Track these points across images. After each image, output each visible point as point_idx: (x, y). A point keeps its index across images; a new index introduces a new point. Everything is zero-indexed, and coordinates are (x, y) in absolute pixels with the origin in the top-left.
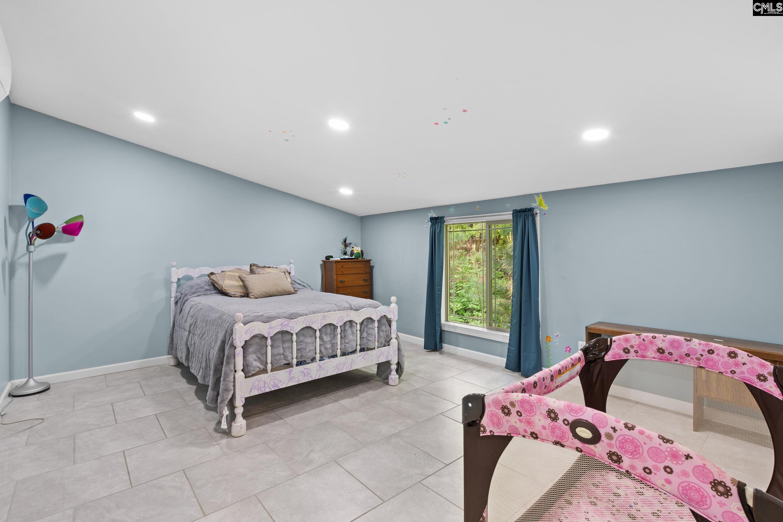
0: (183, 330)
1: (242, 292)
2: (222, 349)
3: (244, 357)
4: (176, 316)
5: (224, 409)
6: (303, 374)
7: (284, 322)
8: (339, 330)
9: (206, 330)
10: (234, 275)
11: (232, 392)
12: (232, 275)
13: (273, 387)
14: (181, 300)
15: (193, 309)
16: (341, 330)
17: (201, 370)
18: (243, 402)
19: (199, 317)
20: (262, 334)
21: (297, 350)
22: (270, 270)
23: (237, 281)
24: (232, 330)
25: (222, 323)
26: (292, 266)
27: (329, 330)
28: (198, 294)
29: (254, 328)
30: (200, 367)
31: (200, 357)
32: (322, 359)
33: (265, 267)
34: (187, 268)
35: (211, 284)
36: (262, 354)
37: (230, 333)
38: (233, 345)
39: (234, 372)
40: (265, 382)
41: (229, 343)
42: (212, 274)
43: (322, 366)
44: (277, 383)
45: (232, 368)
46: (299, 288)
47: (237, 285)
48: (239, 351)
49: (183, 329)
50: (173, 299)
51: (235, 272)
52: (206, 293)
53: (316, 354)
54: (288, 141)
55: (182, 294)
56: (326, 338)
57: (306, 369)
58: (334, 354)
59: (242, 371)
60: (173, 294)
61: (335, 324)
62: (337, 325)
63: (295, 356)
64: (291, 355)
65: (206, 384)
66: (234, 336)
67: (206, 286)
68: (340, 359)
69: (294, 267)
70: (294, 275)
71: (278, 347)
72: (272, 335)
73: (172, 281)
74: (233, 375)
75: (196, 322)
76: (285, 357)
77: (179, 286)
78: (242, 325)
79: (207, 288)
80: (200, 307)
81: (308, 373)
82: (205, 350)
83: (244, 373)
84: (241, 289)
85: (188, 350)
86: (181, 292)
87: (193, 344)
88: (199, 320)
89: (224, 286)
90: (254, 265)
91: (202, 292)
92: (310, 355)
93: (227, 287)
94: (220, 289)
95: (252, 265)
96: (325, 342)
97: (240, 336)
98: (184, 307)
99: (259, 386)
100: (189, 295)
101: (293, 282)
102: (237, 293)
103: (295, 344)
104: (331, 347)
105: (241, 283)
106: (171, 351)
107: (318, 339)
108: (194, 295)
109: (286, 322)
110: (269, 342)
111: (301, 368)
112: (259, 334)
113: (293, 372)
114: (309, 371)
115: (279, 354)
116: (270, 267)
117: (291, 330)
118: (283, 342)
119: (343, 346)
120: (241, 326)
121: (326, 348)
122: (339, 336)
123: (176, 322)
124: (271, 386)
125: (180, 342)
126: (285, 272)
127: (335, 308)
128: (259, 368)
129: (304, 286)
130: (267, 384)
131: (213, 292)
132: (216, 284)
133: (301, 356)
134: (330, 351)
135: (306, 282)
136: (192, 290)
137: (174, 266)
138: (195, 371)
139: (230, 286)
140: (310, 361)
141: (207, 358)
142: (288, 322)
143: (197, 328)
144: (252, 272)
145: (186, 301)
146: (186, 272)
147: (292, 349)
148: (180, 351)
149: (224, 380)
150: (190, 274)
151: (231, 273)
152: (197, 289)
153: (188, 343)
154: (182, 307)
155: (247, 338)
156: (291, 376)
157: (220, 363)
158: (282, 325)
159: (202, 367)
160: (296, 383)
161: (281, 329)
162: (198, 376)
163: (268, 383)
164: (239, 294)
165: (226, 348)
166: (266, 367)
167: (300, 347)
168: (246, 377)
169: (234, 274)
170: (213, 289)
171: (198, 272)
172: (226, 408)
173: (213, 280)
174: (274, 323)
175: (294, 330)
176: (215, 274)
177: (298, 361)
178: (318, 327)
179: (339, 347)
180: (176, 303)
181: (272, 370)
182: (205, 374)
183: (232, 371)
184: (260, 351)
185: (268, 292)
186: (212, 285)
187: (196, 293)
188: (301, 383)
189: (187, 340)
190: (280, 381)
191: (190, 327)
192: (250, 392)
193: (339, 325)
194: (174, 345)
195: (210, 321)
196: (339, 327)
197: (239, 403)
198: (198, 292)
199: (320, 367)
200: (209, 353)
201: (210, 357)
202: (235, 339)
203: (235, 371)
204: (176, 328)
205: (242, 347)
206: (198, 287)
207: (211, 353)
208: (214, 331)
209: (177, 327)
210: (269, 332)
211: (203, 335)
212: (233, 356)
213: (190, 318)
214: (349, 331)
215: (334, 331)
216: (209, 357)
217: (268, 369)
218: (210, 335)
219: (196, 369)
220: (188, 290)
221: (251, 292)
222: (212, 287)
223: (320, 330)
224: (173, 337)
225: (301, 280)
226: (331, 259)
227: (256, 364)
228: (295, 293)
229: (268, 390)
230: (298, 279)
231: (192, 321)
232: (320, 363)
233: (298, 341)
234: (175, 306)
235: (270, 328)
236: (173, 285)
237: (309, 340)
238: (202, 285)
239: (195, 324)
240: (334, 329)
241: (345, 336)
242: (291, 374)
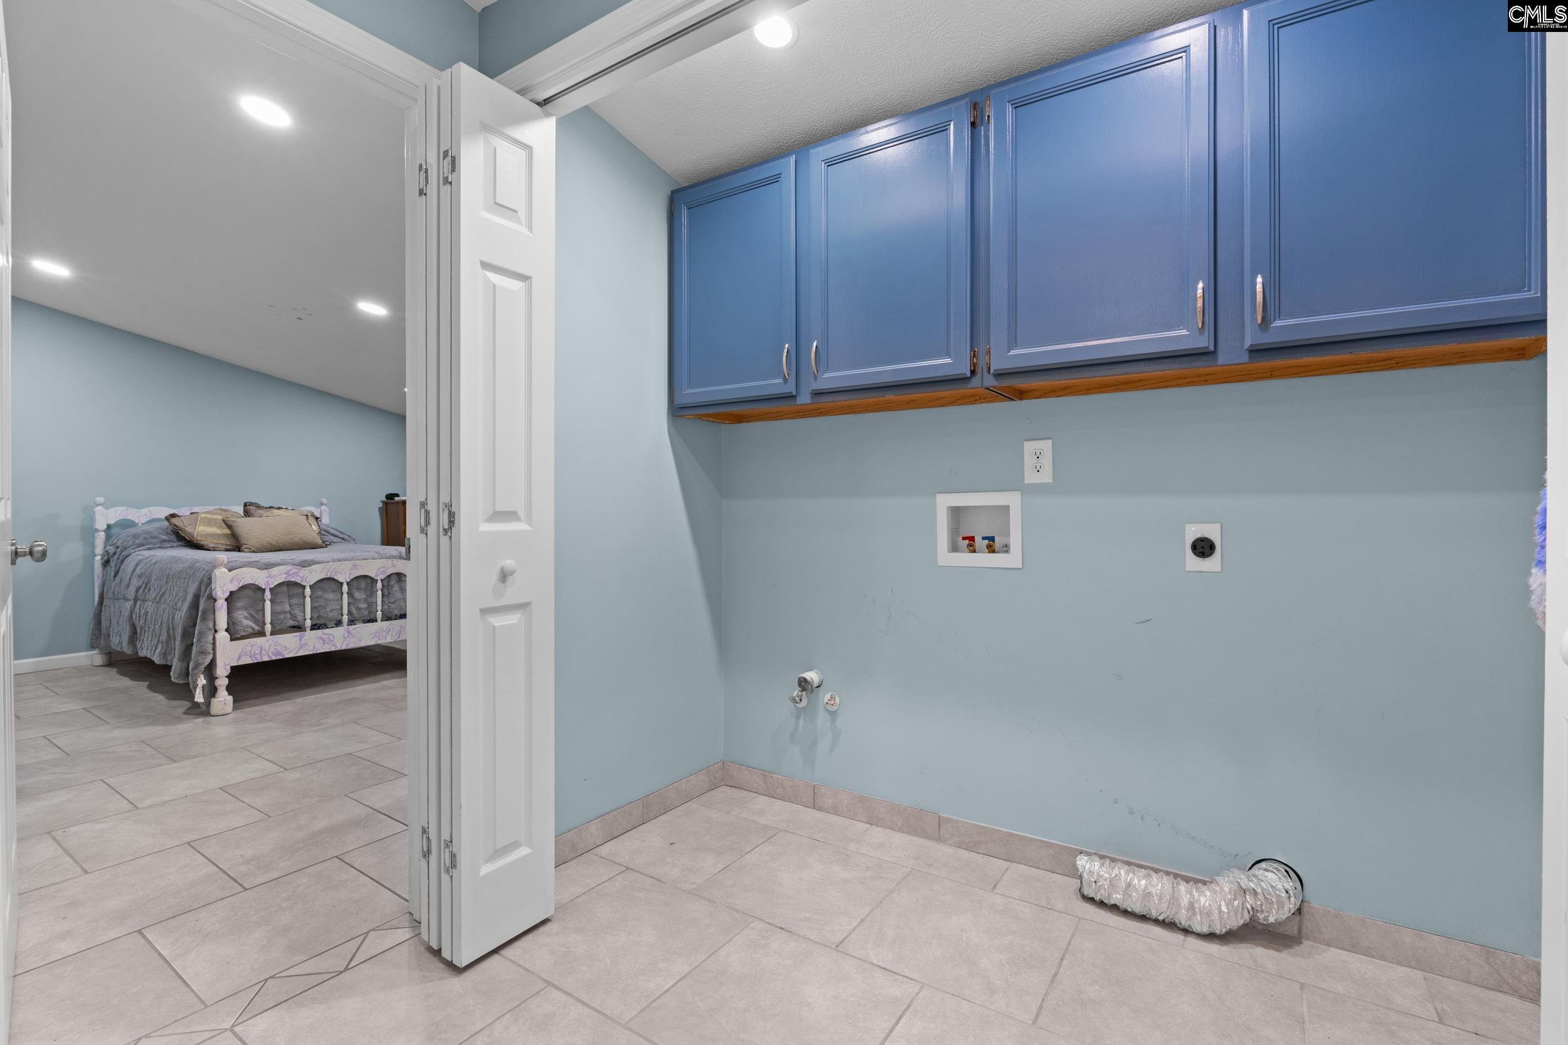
0: (122, 601)
1: (229, 543)
2: (195, 605)
3: (229, 613)
4: (107, 583)
5: (199, 677)
6: (321, 641)
7: (290, 570)
8: (379, 585)
9: (166, 589)
10: (213, 519)
11: (210, 657)
12: (209, 519)
13: (273, 654)
14: (116, 557)
15: (143, 565)
16: (383, 586)
17: (160, 646)
18: (227, 671)
19: (154, 573)
20: (257, 584)
21: (312, 608)
22: (280, 512)
23: (219, 527)
24: (210, 579)
25: (194, 572)
26: (324, 509)
27: (363, 584)
28: (148, 546)
29: (243, 576)
30: (158, 642)
31: (157, 630)
32: (352, 622)
33: (271, 507)
34: (125, 508)
35: (171, 532)
36: (257, 611)
37: (208, 581)
38: (212, 597)
39: (213, 631)
40: (262, 648)
41: (206, 594)
42: (173, 516)
43: (352, 632)
44: (280, 650)
45: (211, 626)
46: (335, 541)
47: (220, 534)
48: (221, 607)
49: (123, 599)
50: (98, 558)
51: (216, 514)
52: (164, 546)
53: (342, 615)
54: (301, 319)
55: (118, 547)
56: (358, 595)
57: (325, 634)
58: (372, 617)
59: (227, 630)
60: (99, 550)
61: (373, 576)
62: (376, 578)
63: (308, 614)
64: (302, 614)
65: (169, 663)
66: (213, 586)
67: (163, 534)
68: (380, 625)
69: (328, 510)
70: (328, 522)
71: (281, 603)
72: (272, 586)
73: (96, 529)
74: (212, 635)
75: (149, 581)
76: (294, 617)
77: (108, 537)
78: (226, 571)
79: (165, 537)
80: (154, 560)
81: (330, 640)
82: (166, 615)
83: (229, 634)
84: (226, 539)
85: (133, 627)
86: (115, 544)
87: (144, 614)
88: (153, 578)
89: (195, 534)
90: (252, 504)
91: (155, 545)
92: (334, 615)
93: (202, 536)
94: (188, 538)
95: (248, 504)
96: (357, 600)
97: (222, 585)
98: (122, 567)
99: (252, 652)
100: (132, 547)
101: (323, 532)
102: (220, 546)
103: (308, 600)
104: (367, 608)
105: (227, 531)
106: (97, 640)
107: (345, 596)
108: (141, 548)
109: (294, 571)
110: (268, 595)
111: (319, 632)
112: (252, 584)
113: (306, 638)
114: (332, 638)
115: (284, 612)
116: (282, 508)
117: (302, 581)
118: (290, 597)
119: (386, 607)
120: (224, 572)
121: (358, 609)
122: (379, 593)
123: (107, 592)
124: (270, 654)
125: (116, 621)
126: (307, 515)
127: (376, 555)
128: (253, 629)
129: (343, 539)
130: (265, 650)
131: (175, 544)
132: (180, 532)
133: (318, 617)
134: (366, 613)
135: (347, 533)
136: (137, 541)
137: (100, 505)
138: (149, 651)
139: (208, 535)
140: (333, 625)
141: (171, 626)
142: (297, 570)
143: (150, 590)
144: (247, 514)
145: (126, 558)
146: (122, 514)
147: (304, 608)
148: (116, 635)
149: (199, 640)
150: (129, 517)
151: (209, 516)
152: (145, 539)
153: (134, 616)
154: (120, 567)
155: (234, 588)
156: (303, 642)
157: (191, 624)
158: (287, 573)
159: (160, 640)
160: (311, 653)
161: (286, 578)
162: (155, 656)
163: (267, 649)
164: (224, 547)
165: (201, 599)
166: (264, 629)
167: (316, 605)
168: (232, 640)
169: (215, 517)
170: (175, 540)
171: (146, 515)
172: (202, 677)
173: (175, 525)
174: (275, 571)
175: (307, 580)
176: (178, 516)
177: (314, 623)
178: (345, 580)
179: (379, 608)
180: (106, 563)
181: (272, 633)
182: (166, 650)
183: (211, 629)
184: (253, 607)
185: (274, 543)
186: (174, 533)
187: (144, 545)
188: (318, 652)
189: (131, 612)
190: (286, 648)
191: (137, 591)
192: (239, 659)
193: (379, 578)
194: (104, 631)
195: (173, 575)
196: (379, 581)
197: (222, 671)
198: (148, 544)
199: (349, 632)
200: (173, 618)
201: (175, 623)
202: (215, 588)
203: (216, 631)
204: (106, 602)
205: (226, 600)
206: (148, 536)
207: (176, 617)
208: (182, 585)
209: (108, 600)
210: (268, 582)
211: (162, 596)
212: (212, 611)
213: (135, 580)
214: (396, 588)
215: (372, 587)
216: (173, 624)
217: (266, 630)
218: (174, 593)
219: (150, 648)
220: (129, 541)
221: (246, 543)
222: (173, 537)
223: (348, 584)
224: (101, 619)
225: (339, 530)
226: (396, 499)
227: (246, 622)
228: (323, 547)
229: (266, 659)
230: (333, 528)
231: (141, 582)
232: (348, 628)
233: (314, 596)
234: (103, 570)
235: (269, 576)
236: (99, 535)
237: (331, 596)
238: (156, 533)
239: (146, 585)
240: (372, 583)
241: (389, 594)
242: (303, 639)
